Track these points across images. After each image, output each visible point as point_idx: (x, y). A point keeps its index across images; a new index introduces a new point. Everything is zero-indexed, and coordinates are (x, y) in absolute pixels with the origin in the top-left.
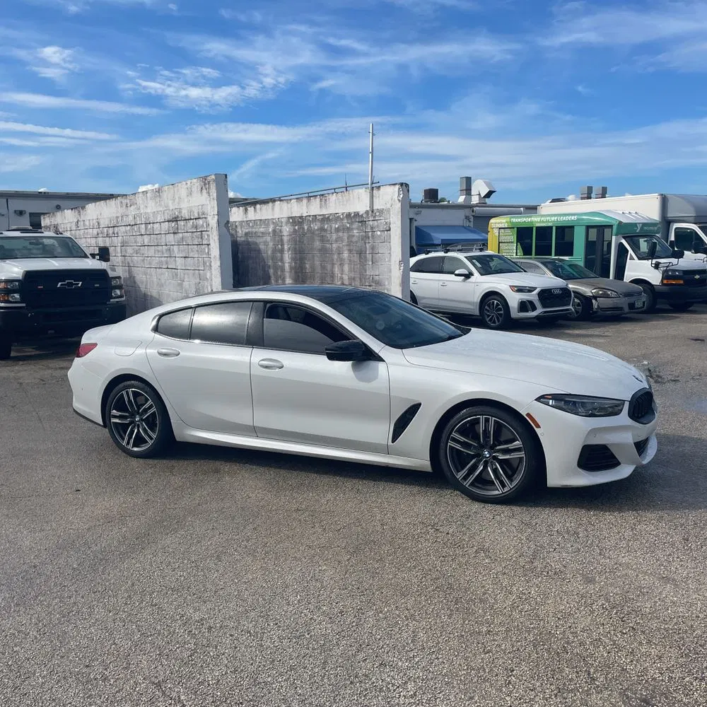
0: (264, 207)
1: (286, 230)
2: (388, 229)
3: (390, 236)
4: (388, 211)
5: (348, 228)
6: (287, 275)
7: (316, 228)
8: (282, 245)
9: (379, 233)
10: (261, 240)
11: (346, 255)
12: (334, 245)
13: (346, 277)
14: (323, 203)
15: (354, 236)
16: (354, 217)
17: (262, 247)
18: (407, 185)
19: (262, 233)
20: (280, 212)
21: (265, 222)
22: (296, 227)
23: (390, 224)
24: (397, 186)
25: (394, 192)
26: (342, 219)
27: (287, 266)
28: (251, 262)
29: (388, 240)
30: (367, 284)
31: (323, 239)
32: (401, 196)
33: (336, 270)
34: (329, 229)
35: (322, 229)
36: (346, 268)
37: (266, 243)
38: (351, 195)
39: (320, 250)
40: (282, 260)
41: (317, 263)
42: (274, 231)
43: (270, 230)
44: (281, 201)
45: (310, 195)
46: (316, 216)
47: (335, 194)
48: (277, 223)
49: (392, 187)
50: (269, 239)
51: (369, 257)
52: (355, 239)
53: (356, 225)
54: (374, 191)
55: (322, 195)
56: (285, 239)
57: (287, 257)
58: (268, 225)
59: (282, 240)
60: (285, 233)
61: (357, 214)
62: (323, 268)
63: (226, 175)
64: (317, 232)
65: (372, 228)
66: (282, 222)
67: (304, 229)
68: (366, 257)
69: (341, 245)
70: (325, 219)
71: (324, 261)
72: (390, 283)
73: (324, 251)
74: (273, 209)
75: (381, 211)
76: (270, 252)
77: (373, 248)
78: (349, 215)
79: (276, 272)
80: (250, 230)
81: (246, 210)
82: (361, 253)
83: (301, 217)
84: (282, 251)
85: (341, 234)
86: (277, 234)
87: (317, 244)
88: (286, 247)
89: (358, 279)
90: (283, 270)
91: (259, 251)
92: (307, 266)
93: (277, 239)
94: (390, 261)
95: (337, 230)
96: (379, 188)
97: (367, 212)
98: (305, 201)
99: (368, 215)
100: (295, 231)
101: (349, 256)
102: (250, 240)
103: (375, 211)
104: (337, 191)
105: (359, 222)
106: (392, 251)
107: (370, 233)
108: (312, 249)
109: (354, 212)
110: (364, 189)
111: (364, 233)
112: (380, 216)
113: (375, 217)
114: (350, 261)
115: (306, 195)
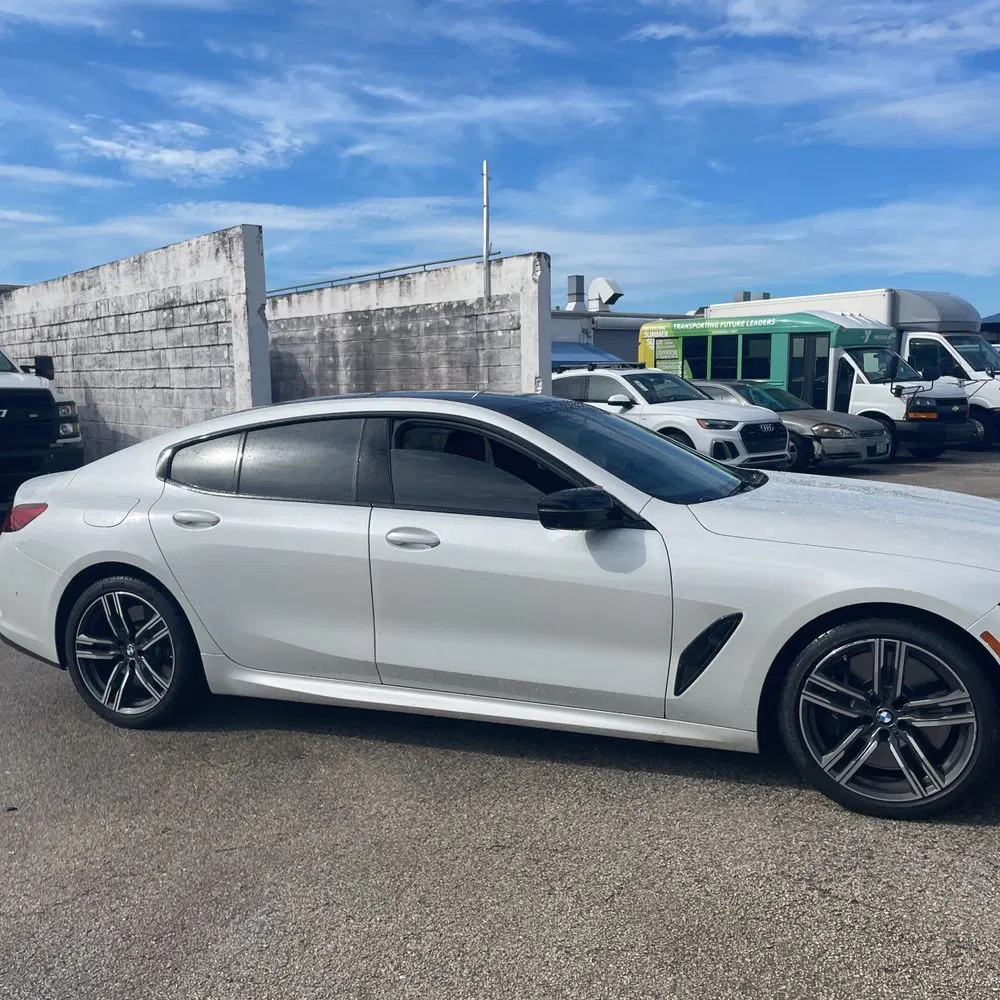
0: (305, 297)
1: (342, 333)
2: (516, 326)
3: (519, 337)
4: (516, 297)
5: (447, 327)
7: (393, 328)
8: (336, 356)
9: (500, 333)
10: (295, 350)
11: (443, 369)
12: (424, 355)
14: (404, 288)
15: (457, 339)
16: (458, 309)
17: (301, 360)
18: (547, 257)
19: (302, 339)
20: (333, 304)
21: (308, 321)
22: (360, 328)
23: (519, 318)
24: (532, 258)
25: (525, 269)
26: (438, 314)
27: (344, 389)
29: (516, 344)
31: (405, 346)
32: (539, 274)
34: (415, 329)
35: (403, 330)
37: (307, 354)
38: (453, 275)
39: (400, 364)
40: (334, 379)
42: (322, 335)
43: (315, 334)
44: (333, 287)
45: (382, 276)
46: (392, 309)
47: (424, 274)
48: (326, 322)
49: (524, 259)
50: (312, 347)
51: (483, 371)
52: (458, 345)
53: (461, 322)
54: (492, 268)
55: (403, 276)
56: (341, 347)
57: (344, 375)
58: (311, 325)
59: (334, 348)
60: (340, 338)
61: (462, 305)
63: (260, 227)
64: (394, 336)
65: (488, 326)
66: (335, 321)
67: (372, 331)
68: (478, 373)
69: (435, 354)
70: (409, 313)
71: (407, 380)
73: (406, 364)
74: (319, 300)
75: (504, 299)
76: (314, 369)
77: (490, 358)
78: (448, 307)
80: (281, 334)
81: (275, 303)
82: (469, 366)
83: (367, 312)
84: (335, 366)
85: (435, 337)
86: (326, 339)
87: (395, 354)
88: (342, 360)
91: (296, 367)
93: (327, 346)
94: (519, 376)
95: (429, 331)
96: (500, 261)
97: (480, 301)
98: (374, 286)
99: (481, 305)
100: (357, 333)
101: (449, 372)
102: (281, 350)
103: (494, 299)
104: (428, 268)
105: (466, 317)
106: (523, 361)
107: (485, 335)
108: (387, 362)
109: (458, 302)
110: (475, 265)
111: (475, 335)
112: (502, 306)
113: (493, 308)
114: (451, 379)
115: (377, 277)
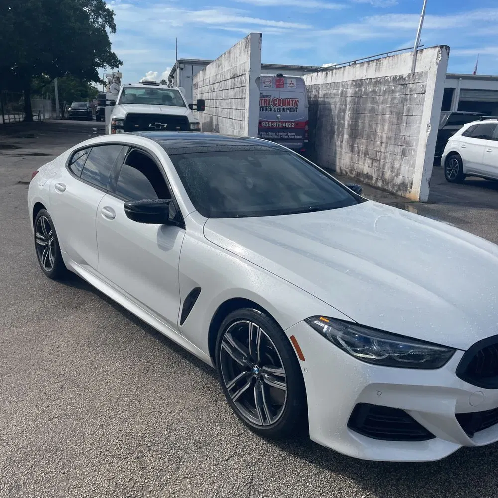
0: (338, 71)
1: (350, 91)
2: (423, 92)
3: (424, 98)
4: (426, 73)
5: (393, 90)
6: (345, 131)
7: (370, 90)
8: (346, 105)
9: (416, 95)
10: (332, 101)
11: (387, 116)
12: (381, 107)
13: (385, 136)
14: (378, 67)
15: (396, 98)
16: (399, 80)
17: (333, 106)
18: (448, 48)
19: (334, 94)
20: (347, 75)
21: (336, 84)
22: (357, 89)
23: (426, 86)
24: (437, 49)
25: (434, 54)
26: (390, 82)
27: (346, 123)
28: (324, 119)
29: (421, 103)
30: (400, 144)
31: (374, 101)
32: (440, 59)
33: (379, 130)
34: (379, 91)
35: (374, 91)
36: (386, 128)
37: (335, 102)
38: (399, 58)
39: (370, 111)
40: (344, 118)
41: (367, 122)
42: (342, 93)
43: (340, 92)
44: (349, 65)
45: (370, 59)
46: (371, 79)
47: (388, 58)
48: (344, 85)
49: (433, 49)
50: (337, 99)
51: (405, 118)
52: (396, 101)
53: (399, 88)
54: (418, 55)
55: (378, 60)
56: (348, 99)
57: (348, 115)
58: (338, 87)
59: (346, 100)
60: (349, 95)
61: (401, 77)
62: (370, 126)
63: (261, 34)
64: (370, 94)
65: (411, 91)
66: (348, 84)
67: (361, 91)
68: (402, 119)
69: (385, 107)
70: (378, 82)
71: (371, 121)
72: (417, 145)
73: (373, 111)
74: (343, 72)
75: (420, 74)
76: (337, 111)
77: (409, 110)
78: (395, 78)
79: (338, 128)
80: (327, 91)
81: (327, 74)
82: (399, 115)
83: (361, 80)
84: (344, 111)
85: (387, 96)
86: (343, 95)
87: (369, 105)
88: (348, 107)
89: (393, 139)
90: (343, 127)
91: (330, 110)
92: (360, 125)
93: (343, 99)
94: (420, 123)
95: (385, 92)
96: (422, 51)
97: (409, 75)
98: (365, 65)
99: (410, 78)
100: (355, 93)
101: (390, 117)
102: (326, 100)
103: (416, 74)
104: (390, 55)
105: (402, 85)
106: (424, 113)
107: (409, 96)
108: (365, 109)
109: (400, 75)
110: (410, 53)
111: (404, 96)
112: (419, 79)
113: (414, 80)
114: (390, 121)
115: (367, 60)
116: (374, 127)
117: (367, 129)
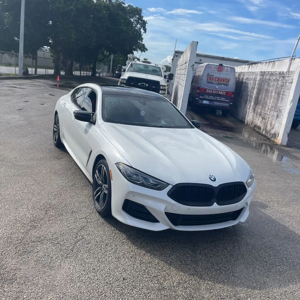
0: (255, 66)
1: (258, 78)
2: (292, 82)
3: (291, 86)
4: (295, 71)
5: (278, 80)
6: (253, 100)
7: (268, 78)
8: (255, 85)
9: (288, 84)
10: (249, 82)
11: (273, 94)
12: (271, 88)
13: (270, 105)
14: (273, 65)
15: (279, 84)
16: (282, 74)
17: (249, 85)
19: (251, 78)
20: (257, 69)
21: (253, 73)
23: (293, 79)
25: (299, 62)
26: (277, 75)
27: (254, 95)
28: (244, 92)
29: (289, 89)
30: (276, 111)
31: (268, 85)
33: (268, 101)
34: (271, 79)
35: (269, 79)
36: (272, 100)
38: (284, 62)
39: (266, 90)
40: (253, 93)
41: (263, 96)
42: (255, 78)
44: (260, 63)
45: (271, 61)
46: (269, 72)
47: (278, 61)
48: (256, 74)
50: (252, 81)
51: (281, 96)
52: (279, 86)
53: (281, 79)
54: (292, 61)
55: (274, 61)
56: (257, 82)
57: (255, 91)
58: (253, 75)
59: (256, 83)
60: (258, 80)
61: (283, 72)
62: (265, 99)
64: (267, 81)
65: (286, 81)
66: (258, 74)
67: (263, 78)
68: (280, 96)
69: (273, 88)
70: (272, 74)
71: (266, 96)
72: (284, 112)
73: (267, 91)
74: (257, 66)
75: (292, 72)
76: (250, 88)
77: (284, 92)
78: (280, 73)
79: (250, 98)
80: (248, 77)
81: (249, 66)
82: (279, 94)
83: (264, 72)
84: (254, 88)
85: (275, 83)
86: (255, 79)
87: (266, 87)
88: (256, 86)
89: (274, 107)
90: (252, 98)
91: (248, 87)
92: (260, 97)
93: (255, 82)
94: (288, 99)
95: (274, 80)
96: (294, 59)
97: (286, 72)
98: (268, 64)
99: (286, 74)
100: (261, 78)
101: (274, 95)
102: (247, 81)
103: (290, 72)
104: (280, 59)
105: (283, 77)
106: (290, 94)
107: (285, 84)
108: (263, 89)
109: (282, 72)
110: (289, 60)
111: (282, 83)
112: (291, 75)
113: (289, 75)
114: (274, 97)
115: (269, 61)
116: (266, 100)
117: (262, 100)
